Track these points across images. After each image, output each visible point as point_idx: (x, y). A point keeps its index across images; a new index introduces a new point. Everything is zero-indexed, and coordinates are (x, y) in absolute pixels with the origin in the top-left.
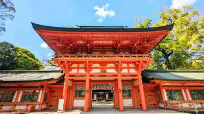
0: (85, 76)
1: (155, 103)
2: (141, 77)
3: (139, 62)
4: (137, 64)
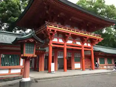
0: (64, 45)
2: (93, 49)
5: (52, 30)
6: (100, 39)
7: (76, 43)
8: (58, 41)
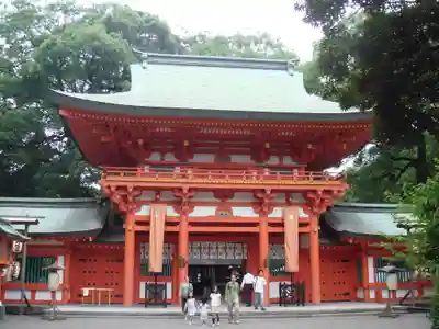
0: (177, 223)
1: (347, 291)
2: (317, 228)
3: (315, 191)
4: (311, 196)
6: (335, 189)
7: (231, 211)
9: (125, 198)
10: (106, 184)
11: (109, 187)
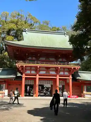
0: (36, 75)
3: (71, 68)
5: (21, 66)
6: (76, 68)
7: (49, 73)
8: (31, 72)
9: (22, 69)
10: (18, 65)
11: (19, 66)
